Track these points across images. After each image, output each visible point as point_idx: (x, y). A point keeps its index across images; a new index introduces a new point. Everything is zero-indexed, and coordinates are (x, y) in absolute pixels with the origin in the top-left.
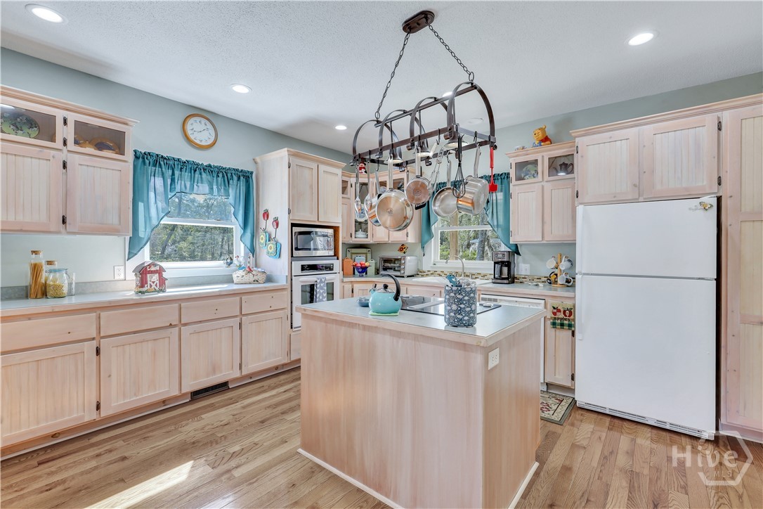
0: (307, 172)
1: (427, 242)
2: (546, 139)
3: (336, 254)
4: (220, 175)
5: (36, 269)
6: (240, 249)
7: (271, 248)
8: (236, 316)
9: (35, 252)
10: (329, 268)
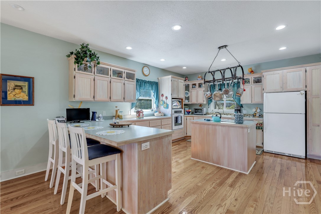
0: (175, 82)
1: (210, 103)
2: (252, 71)
3: (182, 108)
4: (154, 84)
5: (117, 111)
6: (154, 106)
7: (165, 106)
8: (160, 126)
9: (116, 107)
10: (181, 112)
